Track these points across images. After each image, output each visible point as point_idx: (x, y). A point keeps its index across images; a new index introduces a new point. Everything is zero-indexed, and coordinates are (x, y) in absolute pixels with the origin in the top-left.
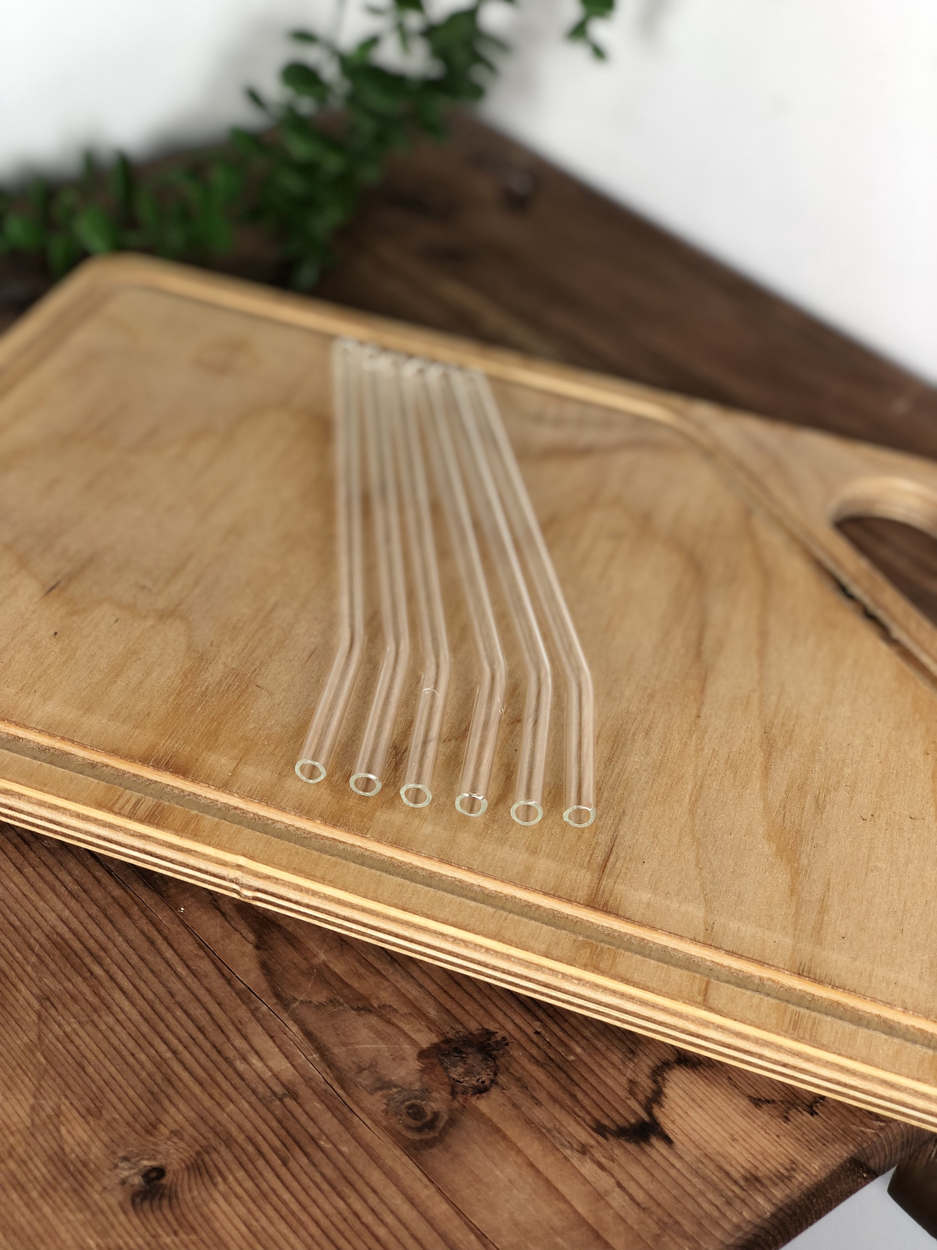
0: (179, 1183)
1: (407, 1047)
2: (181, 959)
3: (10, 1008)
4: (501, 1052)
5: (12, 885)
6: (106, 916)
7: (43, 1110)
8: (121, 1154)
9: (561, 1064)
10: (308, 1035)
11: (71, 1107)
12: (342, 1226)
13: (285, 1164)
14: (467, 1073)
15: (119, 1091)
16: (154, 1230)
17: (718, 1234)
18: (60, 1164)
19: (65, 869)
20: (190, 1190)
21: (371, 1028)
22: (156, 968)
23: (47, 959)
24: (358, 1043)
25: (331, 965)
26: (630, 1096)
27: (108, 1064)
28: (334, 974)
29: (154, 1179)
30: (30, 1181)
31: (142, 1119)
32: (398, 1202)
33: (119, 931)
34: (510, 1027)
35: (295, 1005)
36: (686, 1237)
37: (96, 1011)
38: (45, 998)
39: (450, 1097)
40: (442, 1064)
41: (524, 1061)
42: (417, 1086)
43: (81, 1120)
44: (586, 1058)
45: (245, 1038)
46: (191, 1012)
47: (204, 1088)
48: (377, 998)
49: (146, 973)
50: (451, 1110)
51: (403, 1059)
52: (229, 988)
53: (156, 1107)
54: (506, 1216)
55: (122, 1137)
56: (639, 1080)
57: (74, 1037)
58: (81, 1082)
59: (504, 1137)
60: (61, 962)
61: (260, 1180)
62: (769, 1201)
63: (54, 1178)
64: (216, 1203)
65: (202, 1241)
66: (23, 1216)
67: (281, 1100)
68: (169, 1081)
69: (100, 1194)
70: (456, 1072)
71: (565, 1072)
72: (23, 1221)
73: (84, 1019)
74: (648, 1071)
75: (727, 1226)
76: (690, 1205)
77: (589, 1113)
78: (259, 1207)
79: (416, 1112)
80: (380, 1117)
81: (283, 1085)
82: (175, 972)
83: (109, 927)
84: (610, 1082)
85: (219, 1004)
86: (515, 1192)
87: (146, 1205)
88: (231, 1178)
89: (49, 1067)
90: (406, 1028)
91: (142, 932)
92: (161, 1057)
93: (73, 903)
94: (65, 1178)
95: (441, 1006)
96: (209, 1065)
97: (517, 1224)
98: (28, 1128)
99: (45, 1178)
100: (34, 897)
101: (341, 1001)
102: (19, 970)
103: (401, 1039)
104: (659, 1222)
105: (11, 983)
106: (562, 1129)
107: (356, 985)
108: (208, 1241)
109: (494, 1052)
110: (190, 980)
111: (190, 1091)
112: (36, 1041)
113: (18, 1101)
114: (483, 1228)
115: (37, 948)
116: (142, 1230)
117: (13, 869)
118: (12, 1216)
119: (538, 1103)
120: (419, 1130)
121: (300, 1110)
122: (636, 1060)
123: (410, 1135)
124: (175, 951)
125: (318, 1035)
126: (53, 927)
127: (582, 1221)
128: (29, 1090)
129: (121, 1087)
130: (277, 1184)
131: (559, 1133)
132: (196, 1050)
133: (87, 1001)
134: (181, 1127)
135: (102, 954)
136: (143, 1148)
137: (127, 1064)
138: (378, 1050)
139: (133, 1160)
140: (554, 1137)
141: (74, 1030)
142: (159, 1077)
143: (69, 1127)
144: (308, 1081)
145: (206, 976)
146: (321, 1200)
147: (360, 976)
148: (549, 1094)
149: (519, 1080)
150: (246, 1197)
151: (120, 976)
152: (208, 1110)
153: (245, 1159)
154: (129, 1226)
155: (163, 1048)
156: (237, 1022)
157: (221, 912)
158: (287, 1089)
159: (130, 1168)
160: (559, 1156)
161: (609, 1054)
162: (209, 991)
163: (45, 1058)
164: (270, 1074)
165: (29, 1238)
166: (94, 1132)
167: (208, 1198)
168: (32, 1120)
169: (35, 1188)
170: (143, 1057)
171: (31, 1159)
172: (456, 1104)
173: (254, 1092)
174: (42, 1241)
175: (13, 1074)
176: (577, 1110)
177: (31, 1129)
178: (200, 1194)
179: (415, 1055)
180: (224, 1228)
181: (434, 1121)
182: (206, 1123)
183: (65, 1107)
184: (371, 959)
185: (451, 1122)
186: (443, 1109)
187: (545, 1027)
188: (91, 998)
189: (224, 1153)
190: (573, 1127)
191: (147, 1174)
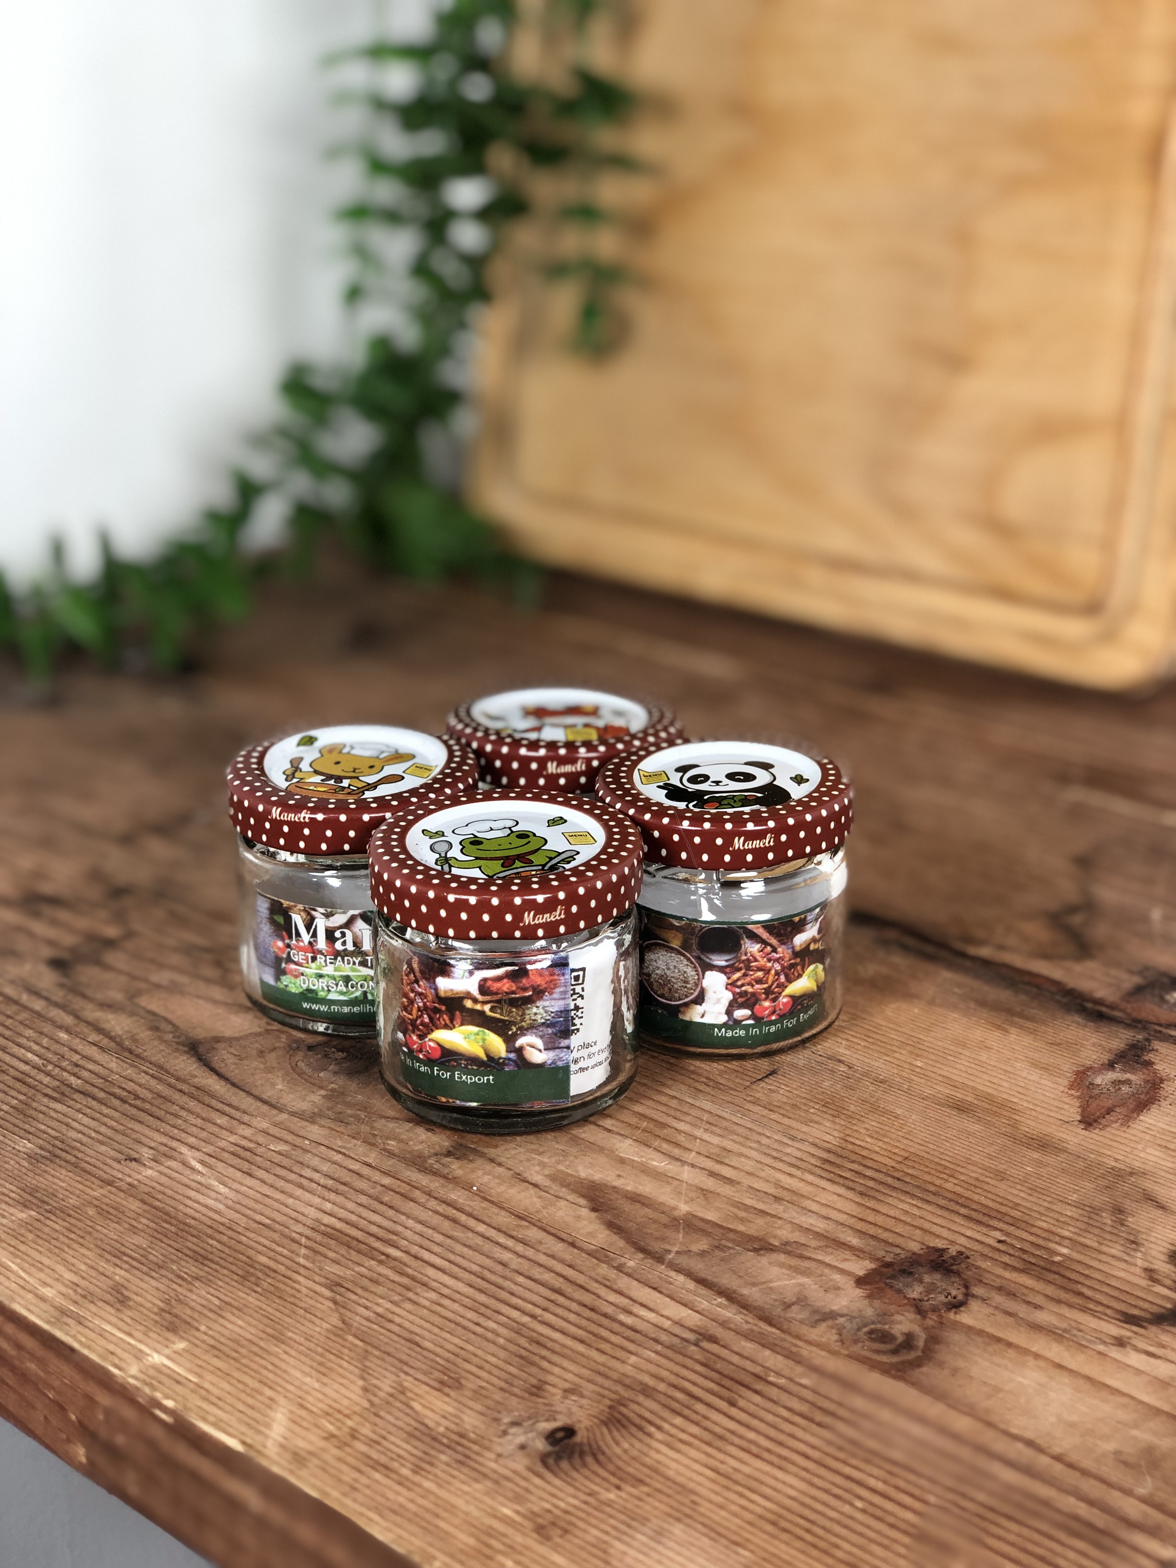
0: (599, 1438)
1: (837, 1277)
2: (499, 1230)
3: (292, 1300)
4: (963, 1266)
5: (244, 1189)
6: (382, 1203)
7: (380, 1389)
8: (506, 1420)
9: (1048, 1266)
10: (702, 1282)
11: (416, 1382)
12: (841, 1455)
13: (733, 1404)
14: (929, 1292)
15: (475, 1360)
16: (585, 1486)
18: (428, 1440)
19: (308, 1167)
20: (617, 1443)
21: (782, 1265)
22: (470, 1242)
23: (322, 1249)
24: (771, 1281)
25: (701, 1215)
26: (1150, 1283)
27: (448, 1336)
28: (707, 1222)
29: (561, 1440)
30: (392, 1459)
31: (516, 1382)
33: (404, 1214)
34: (963, 1240)
35: (670, 1257)
37: (409, 1289)
38: (335, 1285)
39: (918, 1317)
40: (892, 1287)
41: (999, 1271)
42: (869, 1312)
43: (436, 1393)
44: (1076, 1255)
45: (621, 1293)
46: (537, 1276)
47: (589, 1345)
48: (775, 1237)
49: (458, 1248)
50: (926, 1329)
51: (839, 1288)
52: (576, 1251)
53: (533, 1370)
54: (1053, 1419)
55: (498, 1402)
56: (1156, 1267)
57: (390, 1316)
58: (419, 1357)
59: (1010, 1345)
60: (343, 1250)
61: (707, 1424)
63: (425, 1453)
64: (658, 1451)
65: (659, 1491)
66: (398, 1493)
67: (696, 1345)
68: (538, 1343)
69: (496, 1462)
70: (915, 1292)
71: (1055, 1273)
72: (401, 1500)
73: (397, 1298)
74: (1163, 1257)
77: (1108, 1307)
78: (720, 1450)
79: (881, 1336)
80: (836, 1347)
81: (691, 1330)
82: (497, 1243)
83: (391, 1213)
84: (1122, 1274)
85: (570, 1266)
86: (1052, 1395)
87: (565, 1464)
88: (666, 1426)
89: (370, 1348)
90: (828, 1259)
91: (436, 1212)
92: (517, 1323)
93: (332, 1196)
94: (442, 1452)
95: (861, 1233)
96: (584, 1323)
97: (1072, 1425)
98: (367, 1409)
99: (412, 1455)
100: (280, 1196)
101: (730, 1245)
102: (288, 1262)
103: (827, 1271)
105: (284, 1276)
106: (1082, 1327)
107: (741, 1228)
108: (665, 1489)
109: (955, 1267)
110: (520, 1248)
111: (572, 1350)
112: (342, 1325)
113: (342, 1384)
114: (1029, 1435)
115: (303, 1240)
116: (571, 1490)
117: (239, 1174)
118: (383, 1496)
119: (1037, 1307)
120: (895, 1352)
121: (727, 1352)
122: (1143, 1249)
123: (884, 1359)
124: (489, 1225)
125: (715, 1280)
126: (317, 1220)
127: (1157, 1412)
128: (351, 1373)
129: (476, 1355)
130: (732, 1425)
131: (1080, 1331)
132: (559, 1311)
133: (393, 1281)
134: (576, 1385)
135: (394, 1237)
136: (533, 1411)
137: (474, 1333)
138: (801, 1285)
139: (526, 1424)
140: (1075, 1336)
141: (387, 1309)
142: (523, 1341)
143: (422, 1401)
144: (724, 1324)
145: (540, 1243)
146: (800, 1433)
147: (742, 1220)
148: (1047, 1296)
150: (696, 1442)
151: (426, 1255)
152: (604, 1365)
153: (675, 1406)
154: (549, 1488)
155: (515, 1314)
156: (600, 1279)
157: (532, 1184)
158: (700, 1334)
159: (525, 1433)
160: (1091, 1353)
161: (1104, 1249)
162: (553, 1257)
163: (362, 1341)
164: (670, 1322)
165: (416, 1514)
166: (460, 1403)
167: (646, 1449)
168: (369, 1401)
169: (403, 1465)
170: (492, 1325)
171: (384, 1438)
172: (929, 1322)
173: (656, 1341)
174: (437, 1516)
175: (323, 1360)
176: (1091, 1306)
177: (373, 1410)
178: (632, 1445)
179: (852, 1283)
180: (682, 1475)
181: (909, 1342)
182: (607, 1377)
183: (408, 1382)
184: (749, 1202)
185: (934, 1340)
186: (916, 1329)
187: (1008, 1234)
188: (397, 1278)
189: (649, 1403)
190: (1093, 1323)
191: (551, 1437)
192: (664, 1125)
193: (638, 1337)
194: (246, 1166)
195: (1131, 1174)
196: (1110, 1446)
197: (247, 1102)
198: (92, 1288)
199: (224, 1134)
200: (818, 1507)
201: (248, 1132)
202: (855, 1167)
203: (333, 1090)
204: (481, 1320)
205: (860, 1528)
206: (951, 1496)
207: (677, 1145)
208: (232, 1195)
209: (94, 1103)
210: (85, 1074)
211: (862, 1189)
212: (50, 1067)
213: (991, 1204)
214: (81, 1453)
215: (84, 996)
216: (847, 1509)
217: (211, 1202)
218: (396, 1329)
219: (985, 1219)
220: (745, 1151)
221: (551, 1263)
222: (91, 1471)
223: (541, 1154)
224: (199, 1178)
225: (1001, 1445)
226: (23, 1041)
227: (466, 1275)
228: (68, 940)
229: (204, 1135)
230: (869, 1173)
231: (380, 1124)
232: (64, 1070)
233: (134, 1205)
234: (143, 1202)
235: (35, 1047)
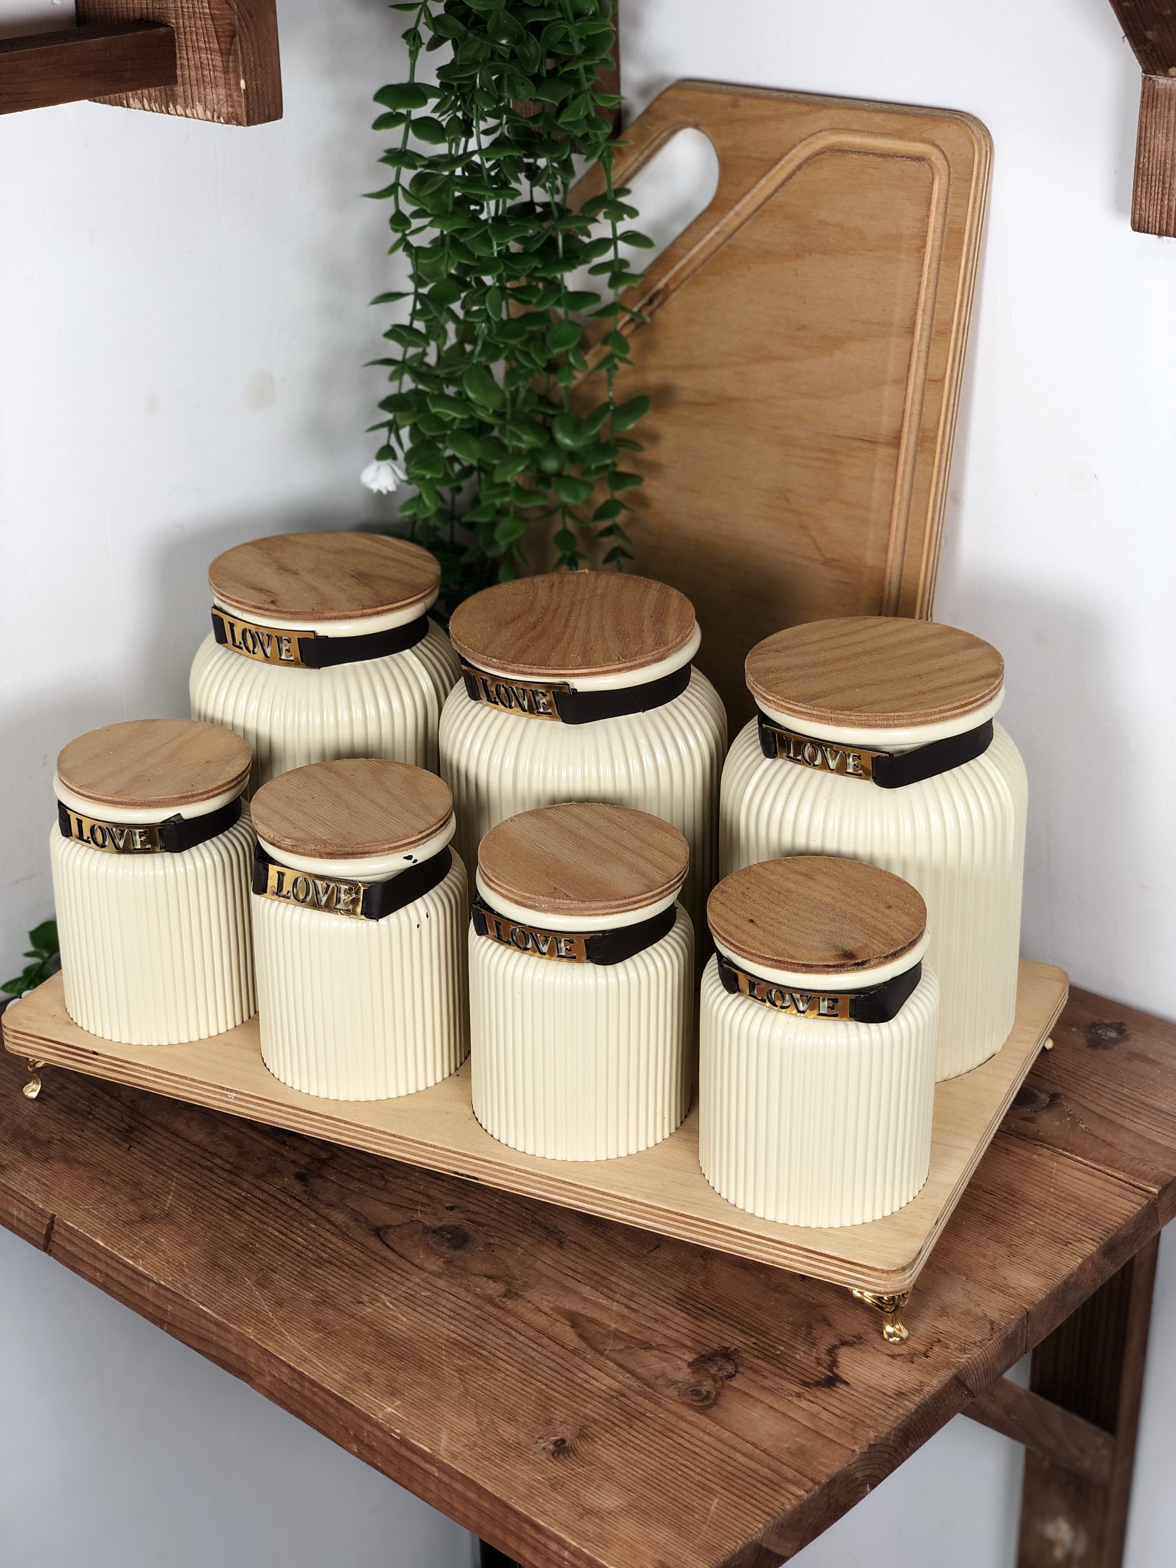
0: (575, 1444)
1: (680, 1362)
2: (530, 1339)
3: (442, 1378)
4: (736, 1356)
5: (413, 1318)
6: (477, 1325)
7: (484, 1423)
8: (537, 1436)
9: (774, 1356)
10: (620, 1366)
11: (499, 1419)
12: (674, 1450)
13: (631, 1428)
14: (719, 1370)
15: (522, 1408)
16: (570, 1466)
17: (887, 1423)
18: (505, 1446)
19: (441, 1305)
20: (583, 1447)
21: (656, 1357)
22: (518, 1346)
23: (453, 1352)
24: (651, 1365)
25: (621, 1329)
26: (819, 1366)
27: (511, 1396)
28: (623, 1333)
29: (560, 1445)
30: (491, 1455)
31: (541, 1418)
32: (701, 1434)
33: (487, 1331)
34: (738, 1343)
35: (607, 1352)
36: (870, 1427)
37: (492, 1372)
38: (460, 1370)
39: (714, 1383)
40: (703, 1368)
41: (752, 1359)
42: (693, 1380)
43: (507, 1424)
44: (786, 1351)
45: (585, 1373)
46: (548, 1365)
47: (571, 1399)
48: (654, 1341)
49: (512, 1349)
50: (716, 1389)
51: (680, 1369)
52: (565, 1350)
53: (547, 1412)
54: (764, 1433)
55: (533, 1428)
56: (821, 1357)
57: (485, 1386)
58: (499, 1407)
59: (751, 1397)
60: (461, 1352)
61: (619, 1436)
62: (913, 1403)
63: (505, 1452)
64: (599, 1450)
65: (600, 1468)
66: (495, 1471)
67: (617, 1398)
68: (549, 1399)
69: (534, 1456)
70: (713, 1370)
71: (777, 1360)
73: (487, 1377)
74: (825, 1352)
75: (891, 1418)
76: (868, 1412)
77: (797, 1378)
78: (625, 1449)
79: (698, 1393)
80: (676, 1398)
81: (615, 1391)
82: (529, 1347)
83: (481, 1330)
84: (805, 1361)
85: (562, 1358)
86: (766, 1421)
87: (561, 1456)
88: (603, 1438)
89: (477, 1403)
90: (677, 1353)
91: (501, 1330)
92: (539, 1388)
93: (454, 1322)
94: (511, 1452)
95: (693, 1339)
96: (569, 1388)
97: (772, 1436)
98: (479, 1432)
99: (499, 1453)
100: (430, 1322)
101: (634, 1346)
102: (438, 1359)
103: (676, 1359)
104: (852, 1422)
105: (437, 1366)
106: (784, 1388)
107: (639, 1337)
108: (602, 1467)
109: (732, 1357)
110: (540, 1349)
111: (564, 1402)
112: (465, 1391)
113: (468, 1421)
114: (753, 1440)
115: (443, 1347)
116: (564, 1468)
117: (409, 1310)
119: (766, 1377)
120: (701, 1401)
121: (630, 1401)
122: (817, 1348)
123: (696, 1404)
124: (526, 1337)
125: (627, 1365)
126: (448, 1335)
127: (808, 1429)
128: (471, 1415)
129: (523, 1406)
130: (631, 1438)
131: (782, 1390)
132: (558, 1382)
134: (565, 1419)
135: (483, 1344)
136: (548, 1432)
137: (522, 1394)
138: (664, 1367)
139: (545, 1438)
140: (780, 1392)
141: (483, 1383)
142: (542, 1398)
143: (502, 1428)
144: (629, 1387)
145: (549, 1346)
146: (657, 1440)
147: (639, 1332)
148: (771, 1372)
149: (751, 1368)
150: (615, 1445)
151: (498, 1353)
152: (577, 1409)
153: (607, 1428)
154: (555, 1467)
155: (539, 1384)
156: (576, 1365)
157: (544, 1313)
158: (618, 1393)
159: (545, 1442)
160: (786, 1401)
161: (800, 1347)
162: (554, 1354)
163: (474, 1399)
164: (606, 1387)
165: (502, 1480)
166: (517, 1428)
167: (594, 1449)
168: (480, 1428)
169: (496, 1458)
170: (529, 1390)
171: (488, 1446)
173: (600, 1397)
174: (511, 1480)
175: (459, 1409)
176: (789, 1377)
177: (481, 1432)
178: (589, 1447)
179: (686, 1366)
180: (609, 1460)
181: (708, 1396)
182: (578, 1415)
183: (496, 1419)
184: (643, 1322)
185: (718, 1394)
186: (711, 1389)
187: (758, 1339)
188: (486, 1366)
189: (595, 1427)
190: (790, 1386)
191: (555, 1443)
192: (605, 1278)
193: (591, 1395)
194: (412, 1305)
195: (819, 1306)
196: (786, 1446)
197: (407, 1266)
198: (355, 1375)
199: (400, 1286)
200: (663, 1474)
201: (410, 1285)
202: (693, 1302)
203: (447, 1258)
204: (524, 1388)
205: (679, 1484)
206: (717, 1469)
207: (611, 1290)
208: (408, 1322)
209: (336, 1269)
210: (329, 1251)
211: (694, 1315)
212: (311, 1247)
213: (753, 1323)
214: (355, 1448)
215: (317, 1198)
216: (674, 1475)
217: (399, 1326)
218: (489, 1393)
219: (749, 1331)
220: (642, 1293)
221: (554, 1357)
222: (359, 1455)
223: (547, 1295)
224: (392, 1312)
225: (740, 1445)
226: (295, 1230)
227: (516, 1364)
228: (303, 1161)
229: (390, 1287)
230: (699, 1306)
231: (472, 1278)
232: (318, 1248)
233: (366, 1329)
234: (369, 1326)
235: (302, 1234)
